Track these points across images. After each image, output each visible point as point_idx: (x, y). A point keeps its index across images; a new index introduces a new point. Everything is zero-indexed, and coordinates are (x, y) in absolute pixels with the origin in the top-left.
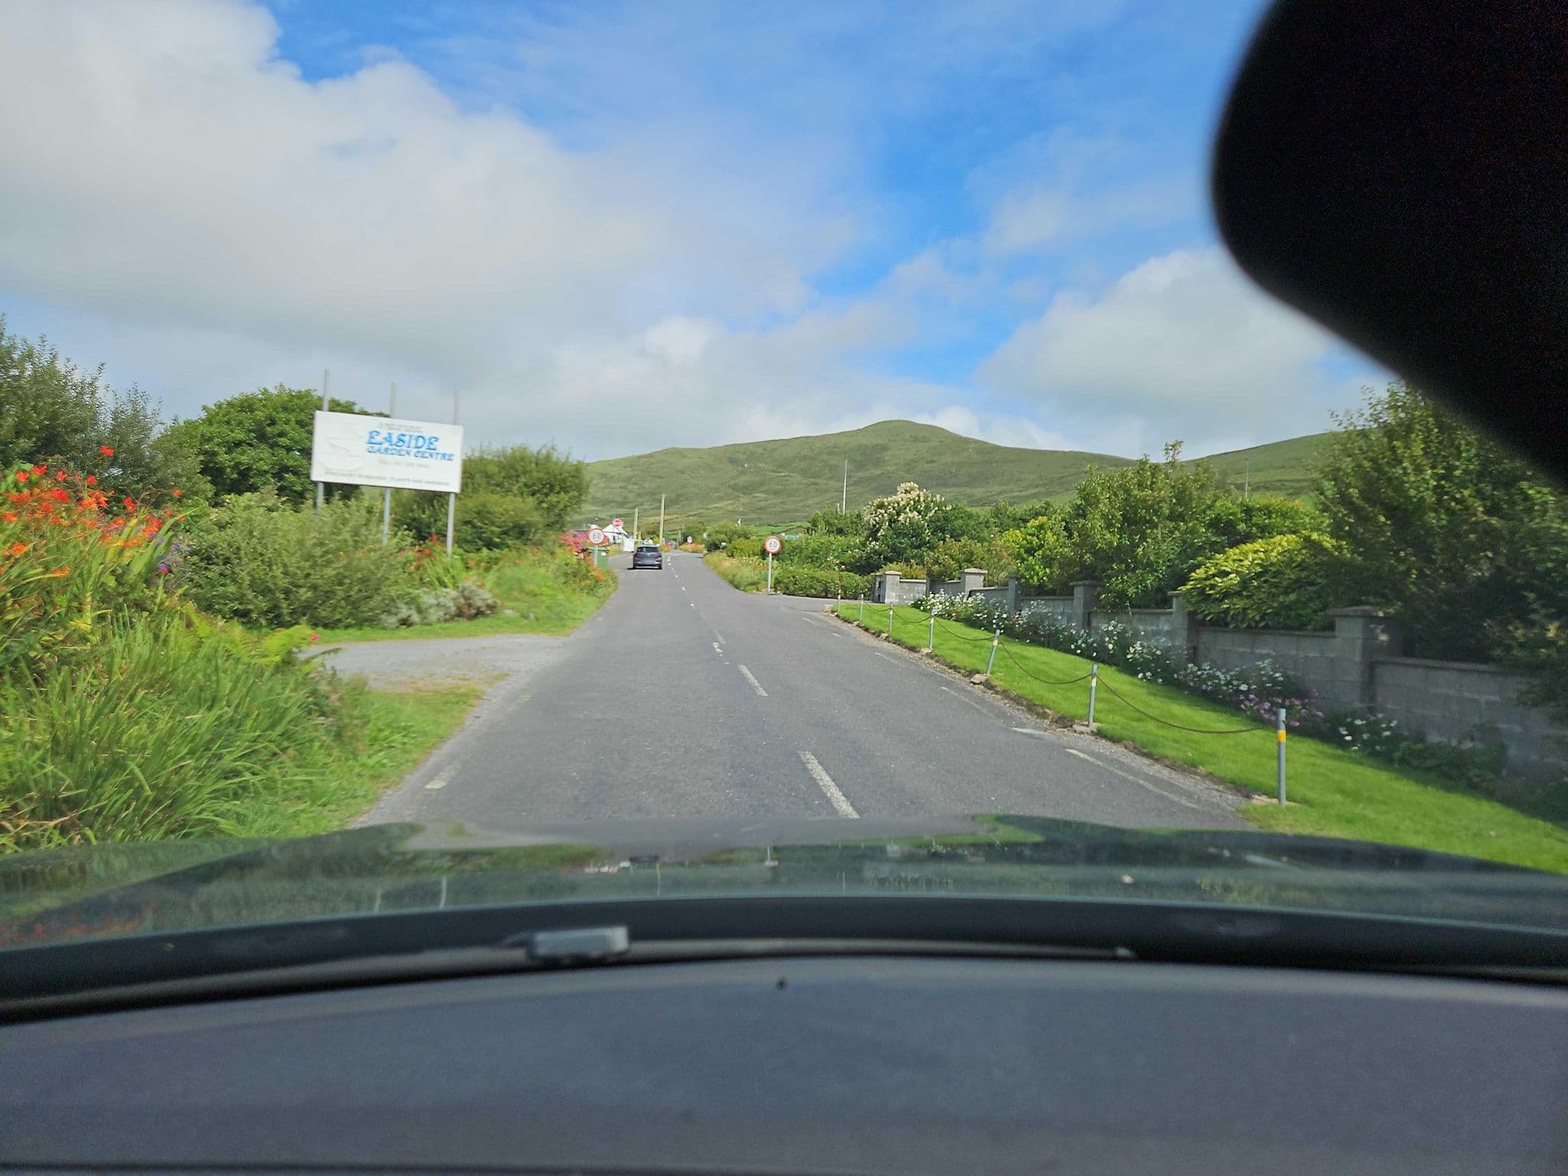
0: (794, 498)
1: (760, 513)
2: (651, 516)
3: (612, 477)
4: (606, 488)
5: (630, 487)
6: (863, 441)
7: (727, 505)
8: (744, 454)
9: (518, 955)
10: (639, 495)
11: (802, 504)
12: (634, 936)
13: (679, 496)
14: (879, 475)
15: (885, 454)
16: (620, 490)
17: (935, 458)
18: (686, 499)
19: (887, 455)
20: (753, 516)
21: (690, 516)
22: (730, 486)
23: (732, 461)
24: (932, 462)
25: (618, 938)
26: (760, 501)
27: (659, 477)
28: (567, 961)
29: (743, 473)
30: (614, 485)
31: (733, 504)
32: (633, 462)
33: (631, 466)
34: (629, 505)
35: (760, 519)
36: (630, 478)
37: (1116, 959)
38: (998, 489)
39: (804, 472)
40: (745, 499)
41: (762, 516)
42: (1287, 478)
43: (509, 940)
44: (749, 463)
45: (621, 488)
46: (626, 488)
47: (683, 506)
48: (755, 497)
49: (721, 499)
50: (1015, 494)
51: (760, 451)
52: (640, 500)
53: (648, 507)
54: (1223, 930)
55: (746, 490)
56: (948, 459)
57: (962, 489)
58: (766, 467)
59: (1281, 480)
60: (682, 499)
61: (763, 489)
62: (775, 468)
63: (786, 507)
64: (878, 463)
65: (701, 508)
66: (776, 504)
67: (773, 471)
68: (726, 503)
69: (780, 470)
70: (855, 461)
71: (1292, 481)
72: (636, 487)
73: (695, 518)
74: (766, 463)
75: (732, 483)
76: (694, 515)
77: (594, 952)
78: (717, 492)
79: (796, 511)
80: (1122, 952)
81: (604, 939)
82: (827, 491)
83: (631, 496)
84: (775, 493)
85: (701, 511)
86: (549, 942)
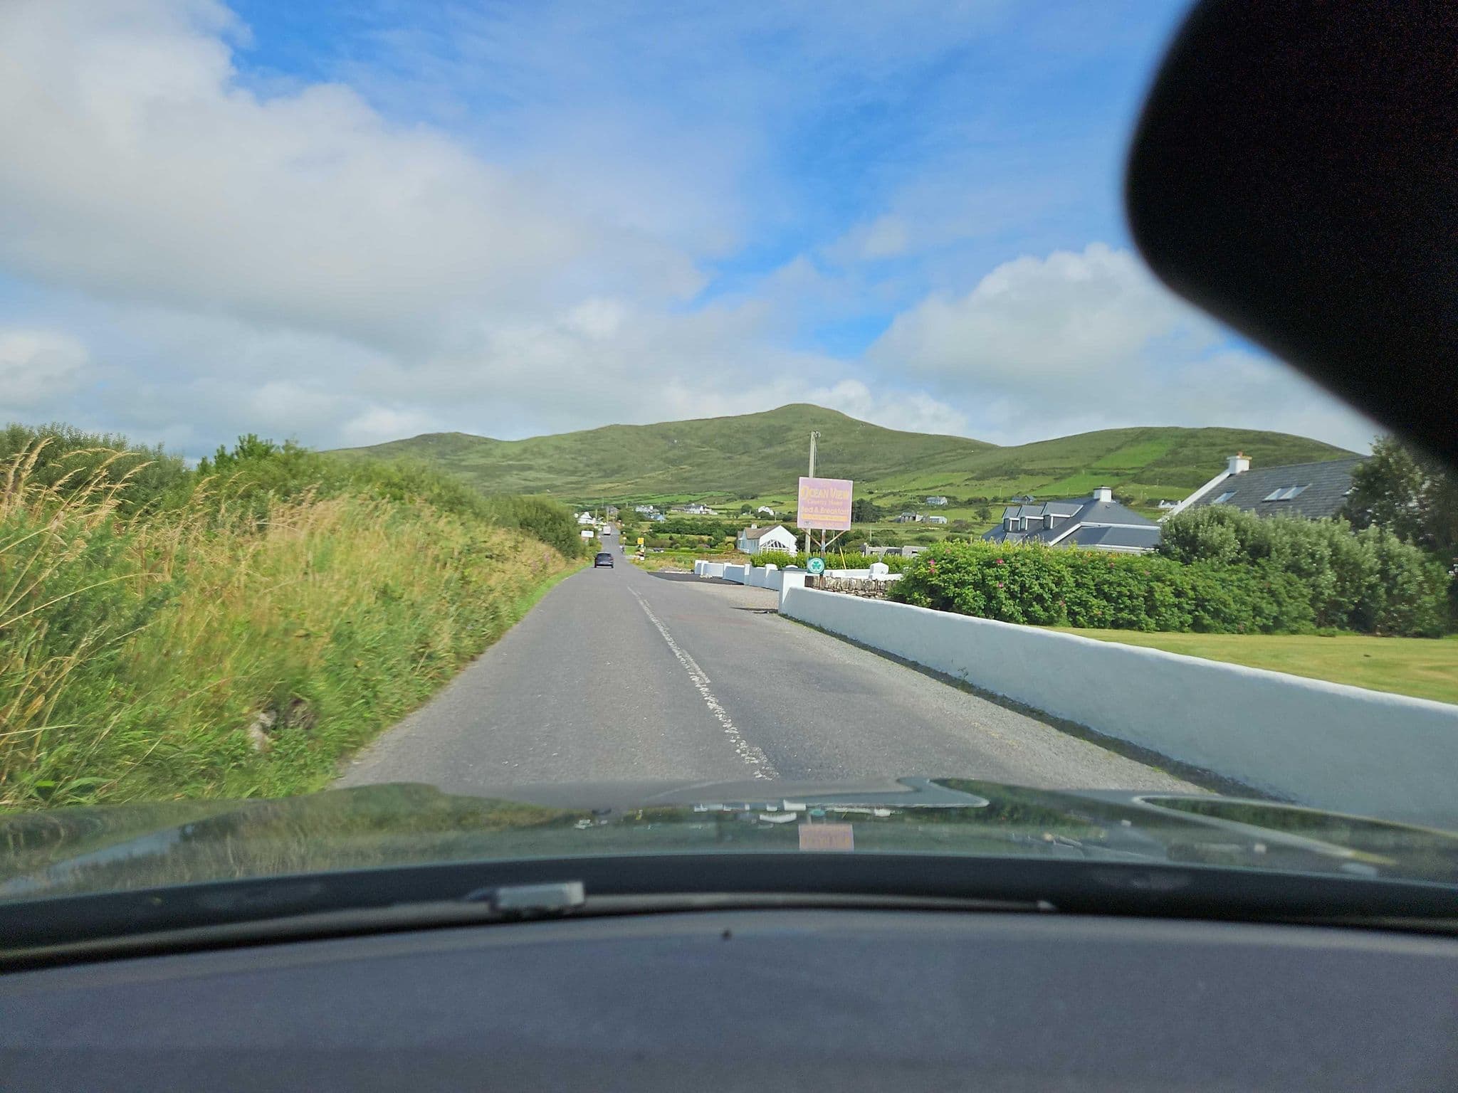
0: (713, 471)
1: (685, 483)
2: (597, 484)
3: (565, 449)
4: (560, 458)
5: (580, 458)
6: (772, 422)
7: (658, 475)
8: (674, 431)
9: (481, 909)
10: (588, 466)
11: (718, 475)
12: (589, 891)
13: (620, 466)
14: (782, 452)
15: (789, 433)
16: (571, 461)
17: (828, 439)
18: (626, 469)
19: (790, 435)
20: (678, 485)
21: (629, 484)
22: (662, 459)
23: (664, 437)
24: (825, 441)
25: (574, 893)
26: (685, 472)
27: (604, 450)
28: (526, 914)
29: (674, 447)
30: (567, 456)
31: (664, 474)
32: (583, 437)
33: (580, 440)
34: (580, 474)
35: (683, 488)
36: (580, 451)
37: (1037, 912)
38: (871, 466)
39: (722, 448)
40: (673, 470)
41: (685, 485)
42: (1058, 466)
43: (473, 895)
44: (678, 439)
45: (573, 459)
46: (577, 460)
47: (623, 475)
48: (682, 469)
49: (654, 470)
50: (881, 471)
51: (688, 429)
52: (588, 469)
53: (594, 476)
54: (1138, 884)
55: (672, 462)
56: (838, 439)
57: (844, 466)
58: (692, 442)
59: (1054, 468)
60: (623, 469)
61: (689, 462)
62: (700, 444)
63: (707, 477)
64: (783, 442)
65: (637, 478)
66: (698, 475)
67: (699, 447)
68: (657, 473)
69: (704, 445)
70: (764, 439)
71: (1060, 468)
72: (585, 458)
73: (632, 486)
74: (692, 439)
75: (664, 456)
76: (632, 483)
77: (552, 905)
78: (650, 464)
79: (711, 481)
80: (1044, 905)
81: (561, 893)
82: (739, 464)
83: (581, 466)
84: (699, 465)
85: (638, 480)
86: (511, 896)
